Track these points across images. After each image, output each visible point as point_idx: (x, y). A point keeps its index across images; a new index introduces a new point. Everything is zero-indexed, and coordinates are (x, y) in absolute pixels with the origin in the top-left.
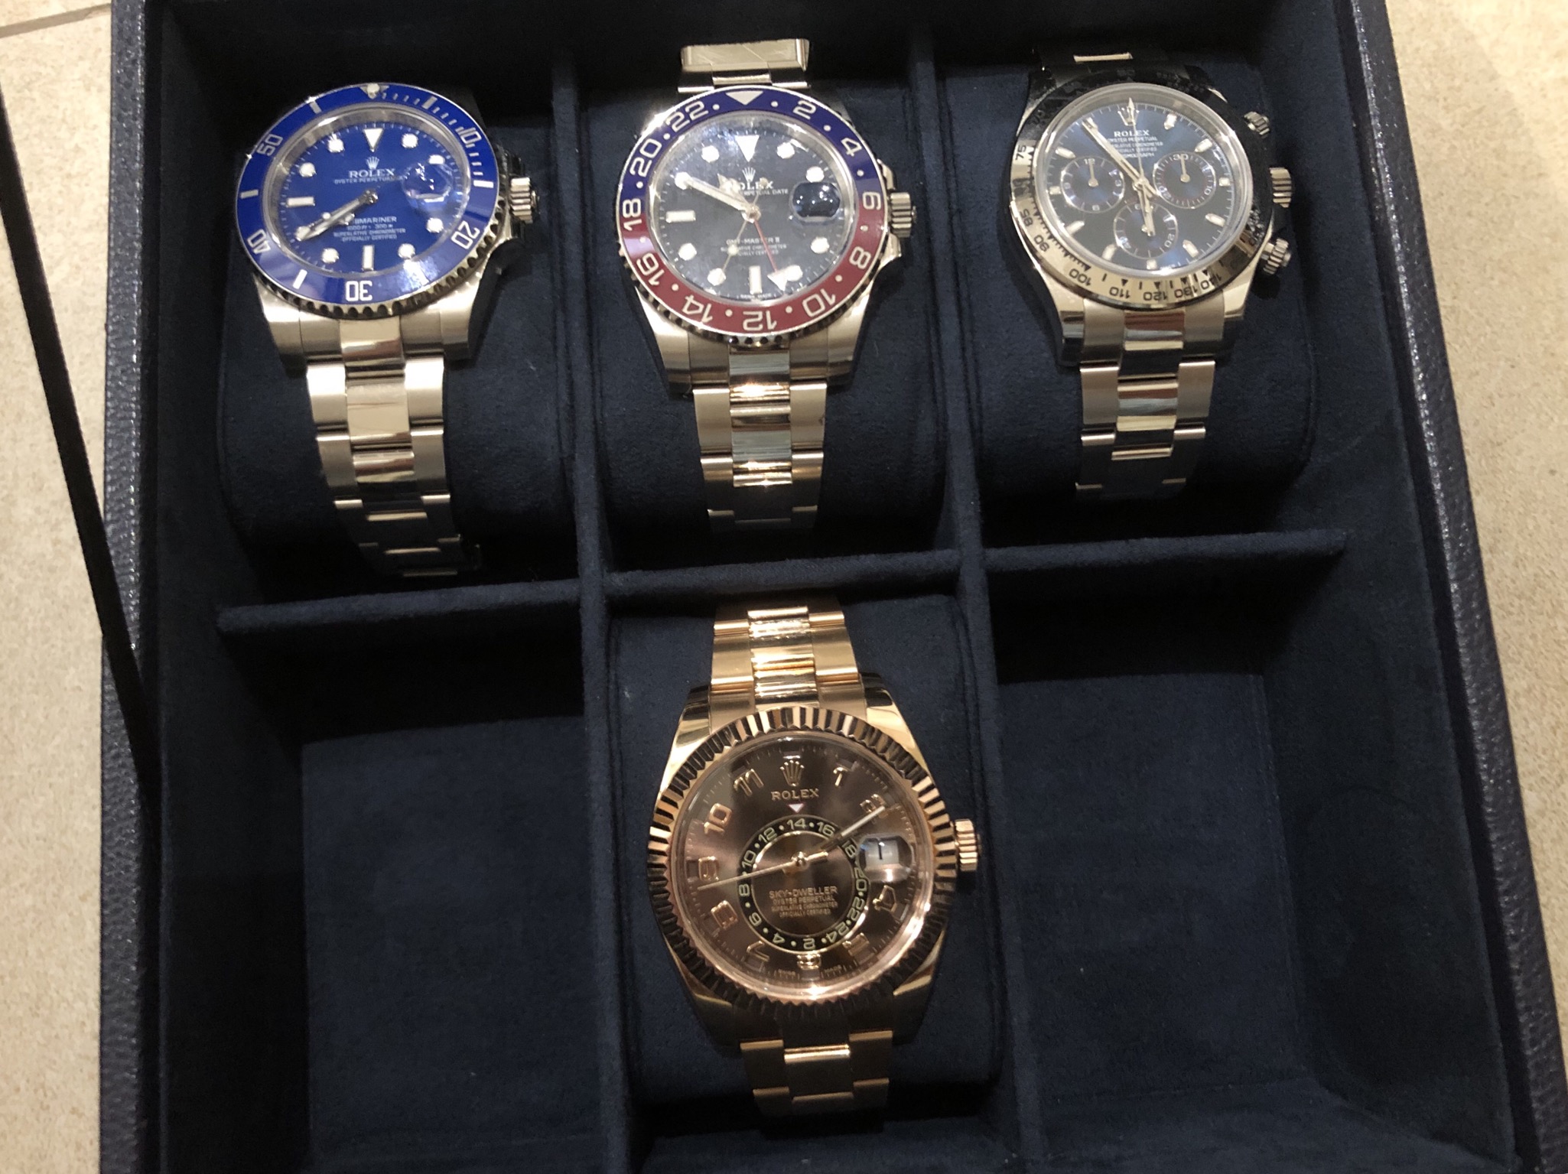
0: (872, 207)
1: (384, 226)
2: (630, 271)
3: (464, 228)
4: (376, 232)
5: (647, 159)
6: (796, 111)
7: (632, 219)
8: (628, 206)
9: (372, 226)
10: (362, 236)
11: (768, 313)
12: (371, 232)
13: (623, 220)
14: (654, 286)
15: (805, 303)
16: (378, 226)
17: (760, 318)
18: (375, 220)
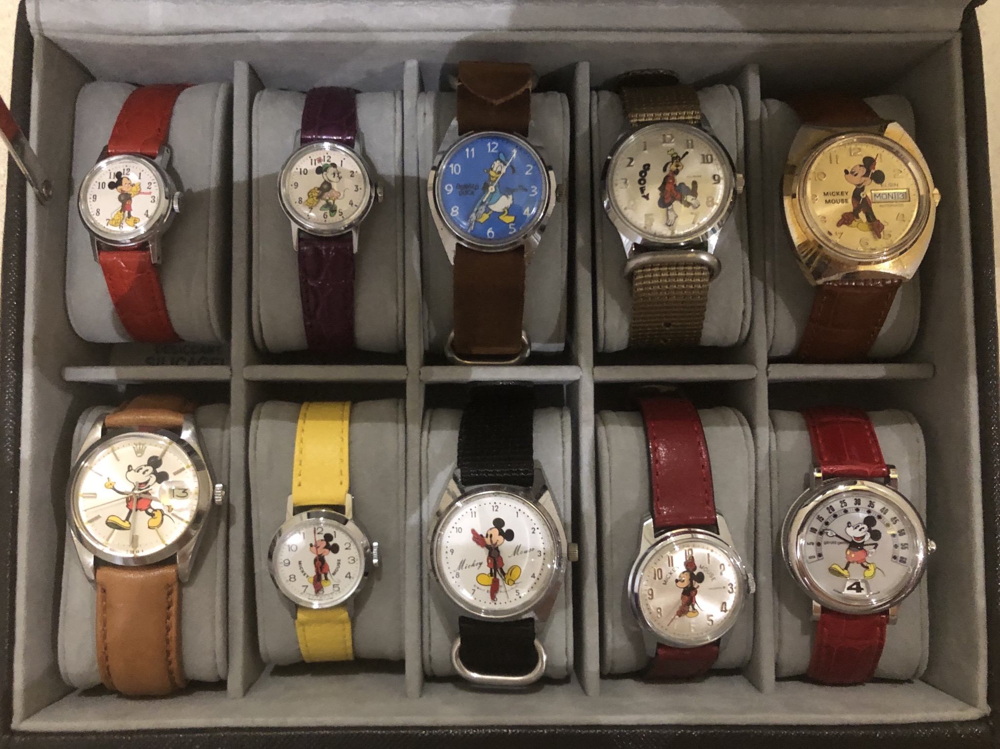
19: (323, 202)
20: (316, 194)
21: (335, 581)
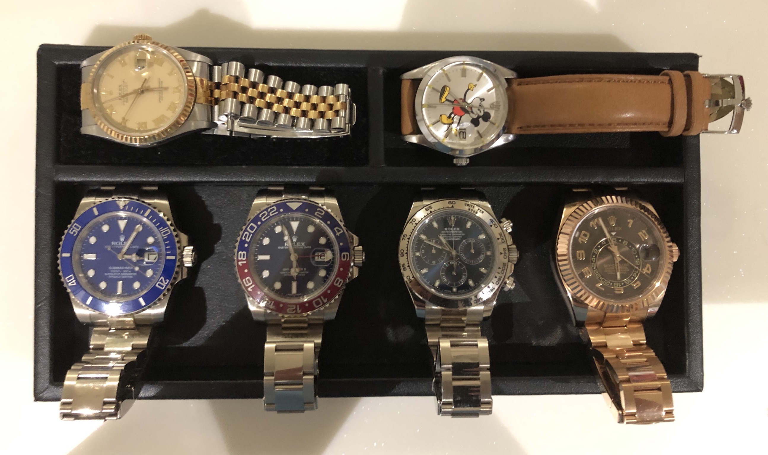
0: (345, 259)
1: (126, 271)
2: (241, 285)
3: (162, 280)
4: (124, 274)
5: (250, 233)
6: (316, 214)
7: (242, 260)
8: (241, 254)
9: (122, 271)
10: (117, 275)
11: (298, 306)
12: (122, 274)
13: (238, 261)
14: (250, 291)
15: (314, 302)
16: (125, 271)
17: (294, 308)
18: (123, 268)
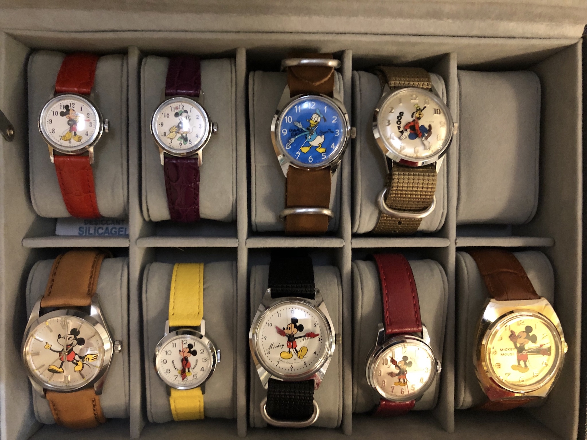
19: (179, 135)
20: (175, 130)
21: (194, 373)
